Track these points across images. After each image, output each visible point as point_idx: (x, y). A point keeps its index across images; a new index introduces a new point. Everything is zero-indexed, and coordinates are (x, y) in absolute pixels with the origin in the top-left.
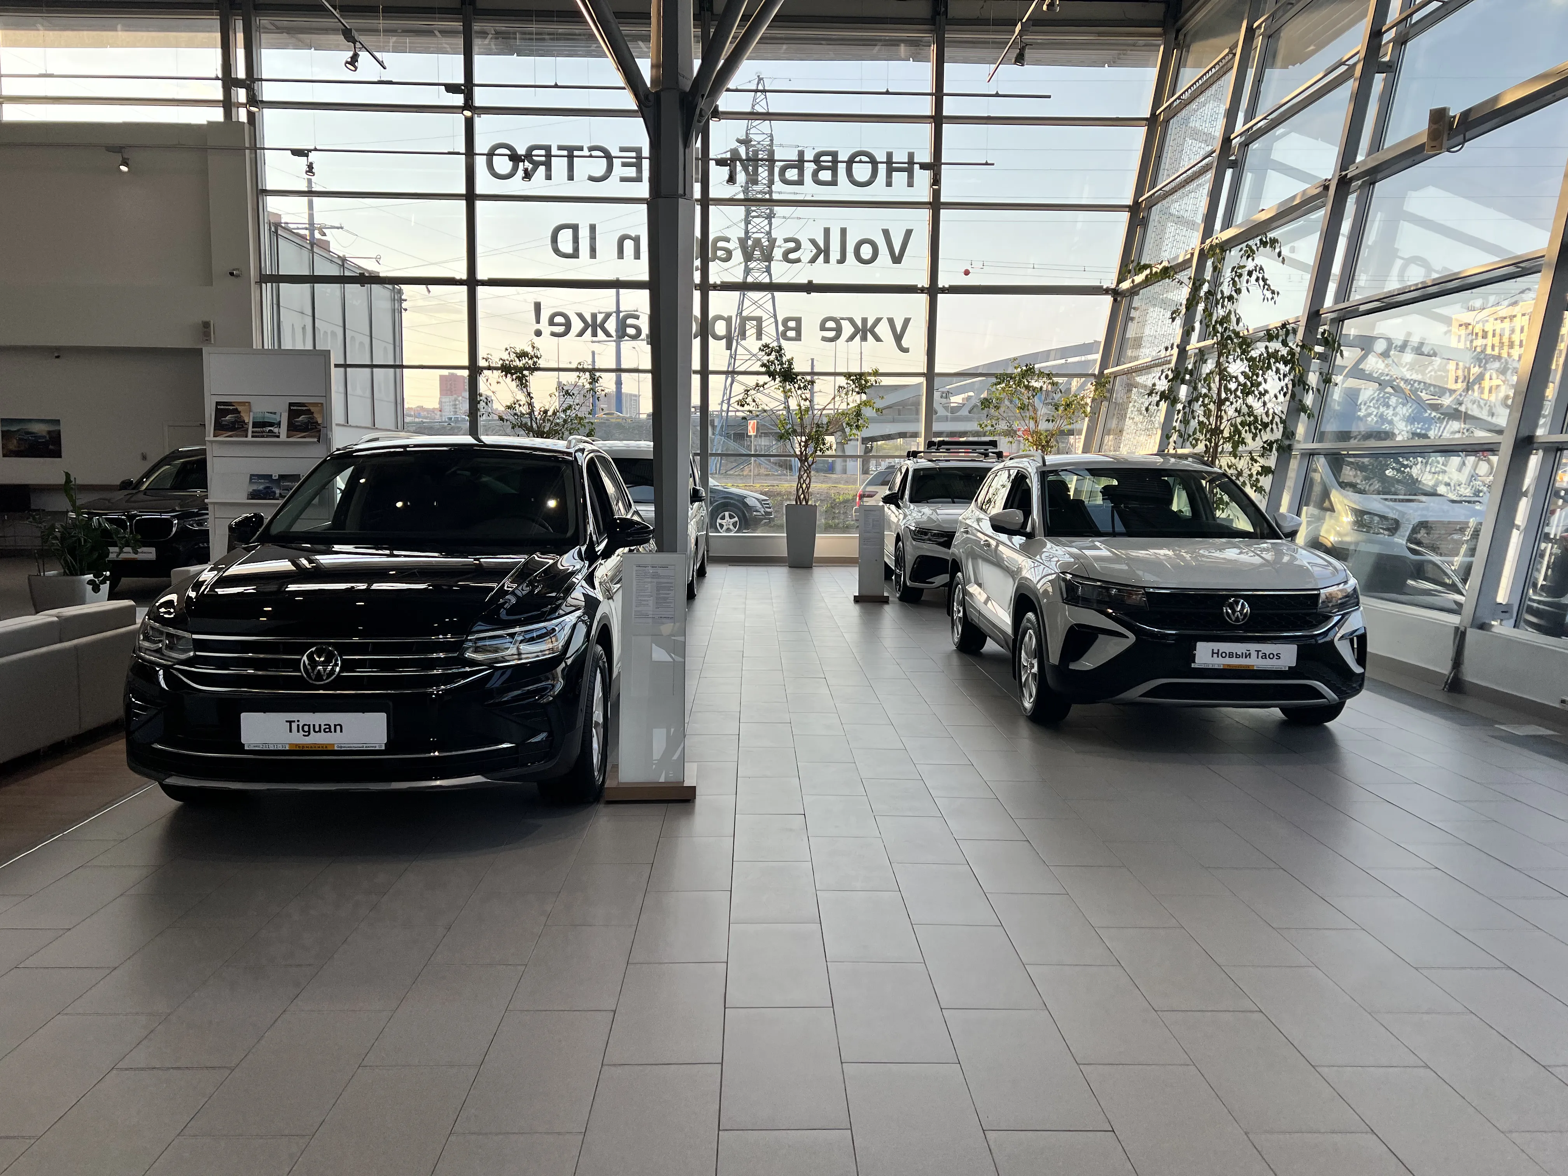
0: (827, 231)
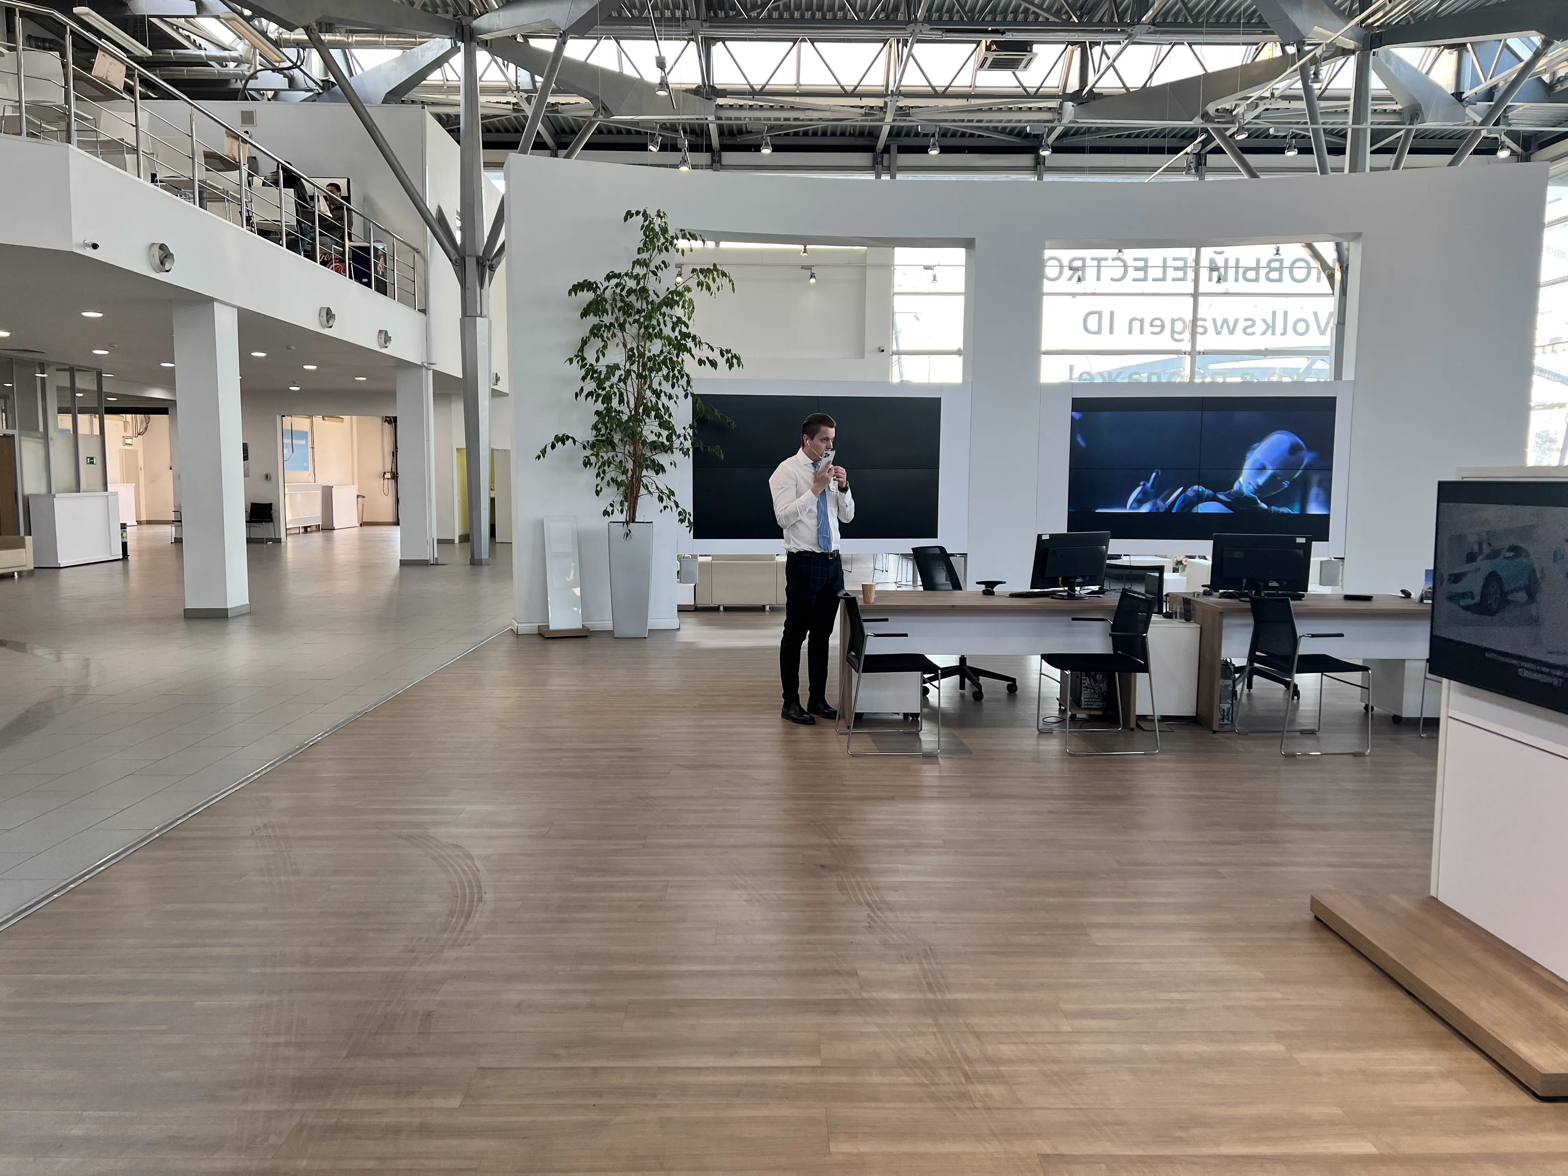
0: (1274, 313)
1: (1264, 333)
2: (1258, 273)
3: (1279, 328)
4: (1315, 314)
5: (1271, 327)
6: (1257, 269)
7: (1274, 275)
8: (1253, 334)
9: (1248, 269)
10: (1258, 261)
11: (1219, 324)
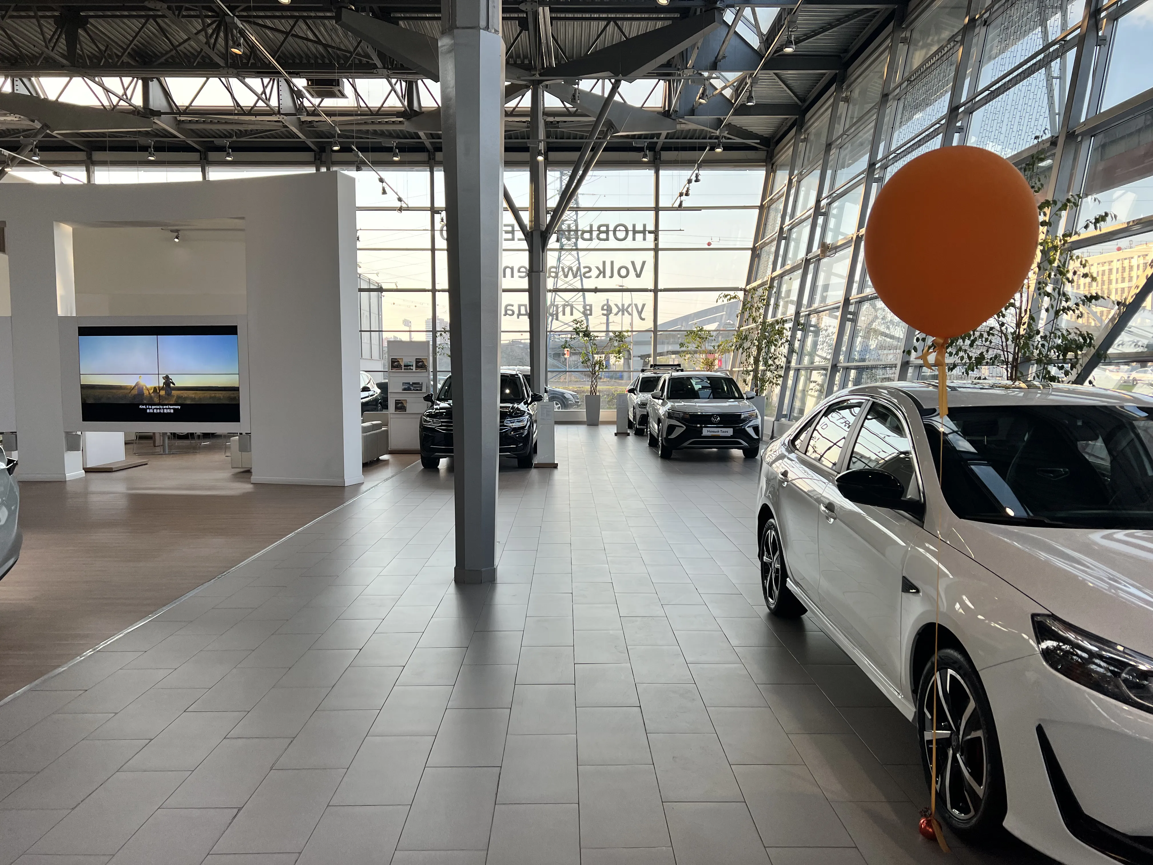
0: (604, 263)
1: (598, 277)
2: (591, 234)
3: (608, 273)
4: (633, 263)
5: (602, 273)
6: (591, 232)
7: (603, 236)
8: (590, 277)
9: (584, 232)
10: (591, 226)
11: (566, 270)
